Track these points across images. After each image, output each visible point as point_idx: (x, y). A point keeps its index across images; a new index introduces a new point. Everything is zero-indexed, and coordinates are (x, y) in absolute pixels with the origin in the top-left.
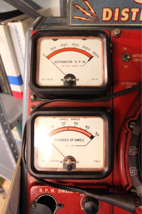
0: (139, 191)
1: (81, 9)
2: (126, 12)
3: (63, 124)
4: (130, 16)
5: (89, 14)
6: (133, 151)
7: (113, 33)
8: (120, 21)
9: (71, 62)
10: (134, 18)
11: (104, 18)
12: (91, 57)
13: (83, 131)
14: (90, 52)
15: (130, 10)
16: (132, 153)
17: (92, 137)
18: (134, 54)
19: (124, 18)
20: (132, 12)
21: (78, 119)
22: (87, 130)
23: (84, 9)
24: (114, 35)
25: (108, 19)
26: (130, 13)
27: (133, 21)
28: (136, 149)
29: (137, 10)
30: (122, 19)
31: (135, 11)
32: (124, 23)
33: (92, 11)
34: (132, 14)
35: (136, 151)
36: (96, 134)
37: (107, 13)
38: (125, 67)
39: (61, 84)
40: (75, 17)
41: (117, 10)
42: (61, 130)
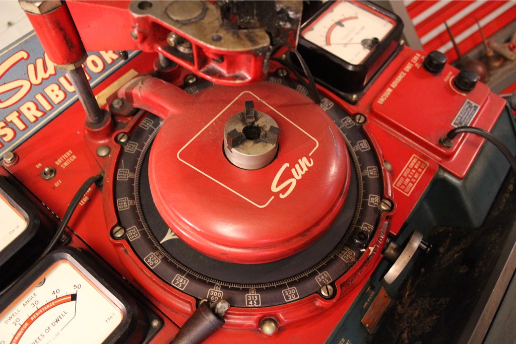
0: (214, 297)
2: (3, 128)
3: (16, 323)
4: (14, 127)
6: (154, 261)
7: (6, 163)
8: (6, 143)
13: (53, 303)
15: (5, 122)
16: (154, 264)
17: (74, 297)
18: (56, 160)
19: (8, 136)
20: (11, 122)
21: (33, 296)
22: (59, 295)
24: (9, 164)
26: (9, 124)
27: (24, 130)
28: (156, 254)
30: (7, 139)
31: (13, 117)
32: (13, 141)
34: (12, 124)
35: (158, 256)
36: (75, 287)
38: (57, 184)
42: (19, 334)
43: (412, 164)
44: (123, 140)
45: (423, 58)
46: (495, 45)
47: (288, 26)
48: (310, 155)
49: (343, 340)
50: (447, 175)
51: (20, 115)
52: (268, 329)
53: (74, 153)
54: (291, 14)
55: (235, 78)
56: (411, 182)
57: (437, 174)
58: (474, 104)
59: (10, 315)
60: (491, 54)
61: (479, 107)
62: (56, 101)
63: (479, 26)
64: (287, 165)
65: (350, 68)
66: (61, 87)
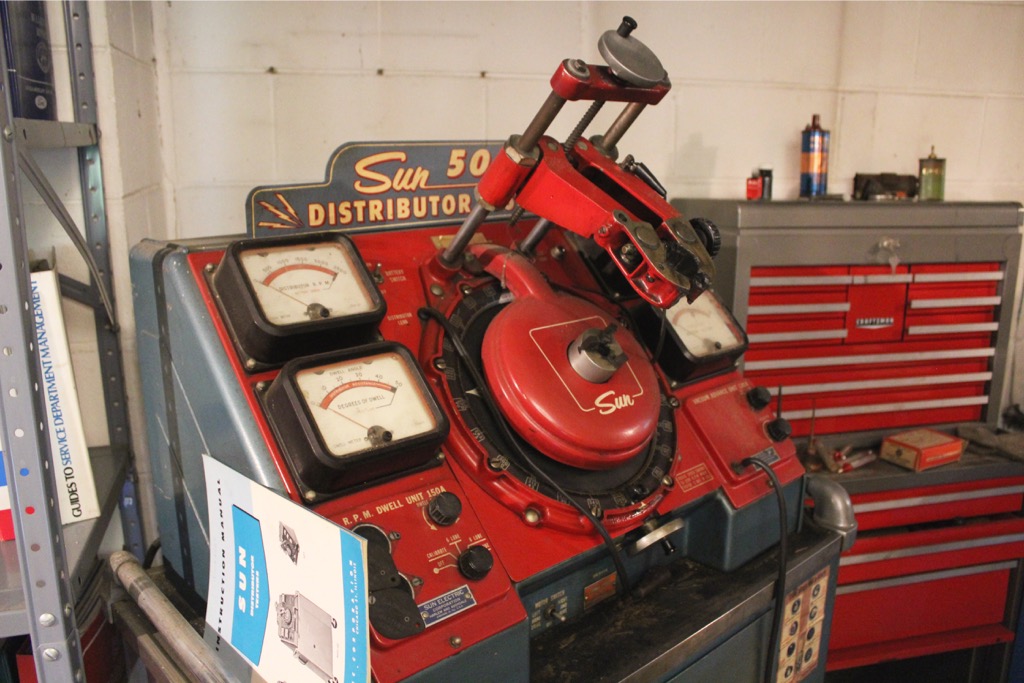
1: (272, 208)
2: (347, 208)
4: (355, 215)
5: (284, 217)
8: (340, 224)
9: (307, 285)
10: (360, 218)
11: (313, 222)
12: (335, 275)
13: (375, 383)
14: (330, 267)
15: (352, 205)
17: (393, 390)
19: (345, 219)
20: (356, 208)
21: (359, 368)
22: (381, 381)
23: (277, 208)
25: (320, 222)
26: (353, 210)
27: (360, 223)
29: (363, 204)
30: (343, 221)
31: (359, 205)
32: (346, 226)
33: (291, 211)
34: (356, 210)
36: (397, 383)
37: (317, 212)
39: (307, 318)
40: (261, 224)
41: (331, 207)
42: (340, 390)
43: (698, 470)
44: (466, 292)
45: (750, 388)
46: (821, 445)
47: (700, 286)
48: (634, 396)
49: (563, 592)
50: (725, 502)
51: (366, 209)
52: (531, 518)
53: (405, 274)
54: (706, 280)
55: (651, 296)
56: (692, 482)
57: (715, 494)
58: (775, 453)
59: (335, 370)
60: (812, 452)
61: (779, 459)
62: (400, 215)
63: (814, 413)
64: (612, 392)
65: (687, 355)
66: (411, 207)
